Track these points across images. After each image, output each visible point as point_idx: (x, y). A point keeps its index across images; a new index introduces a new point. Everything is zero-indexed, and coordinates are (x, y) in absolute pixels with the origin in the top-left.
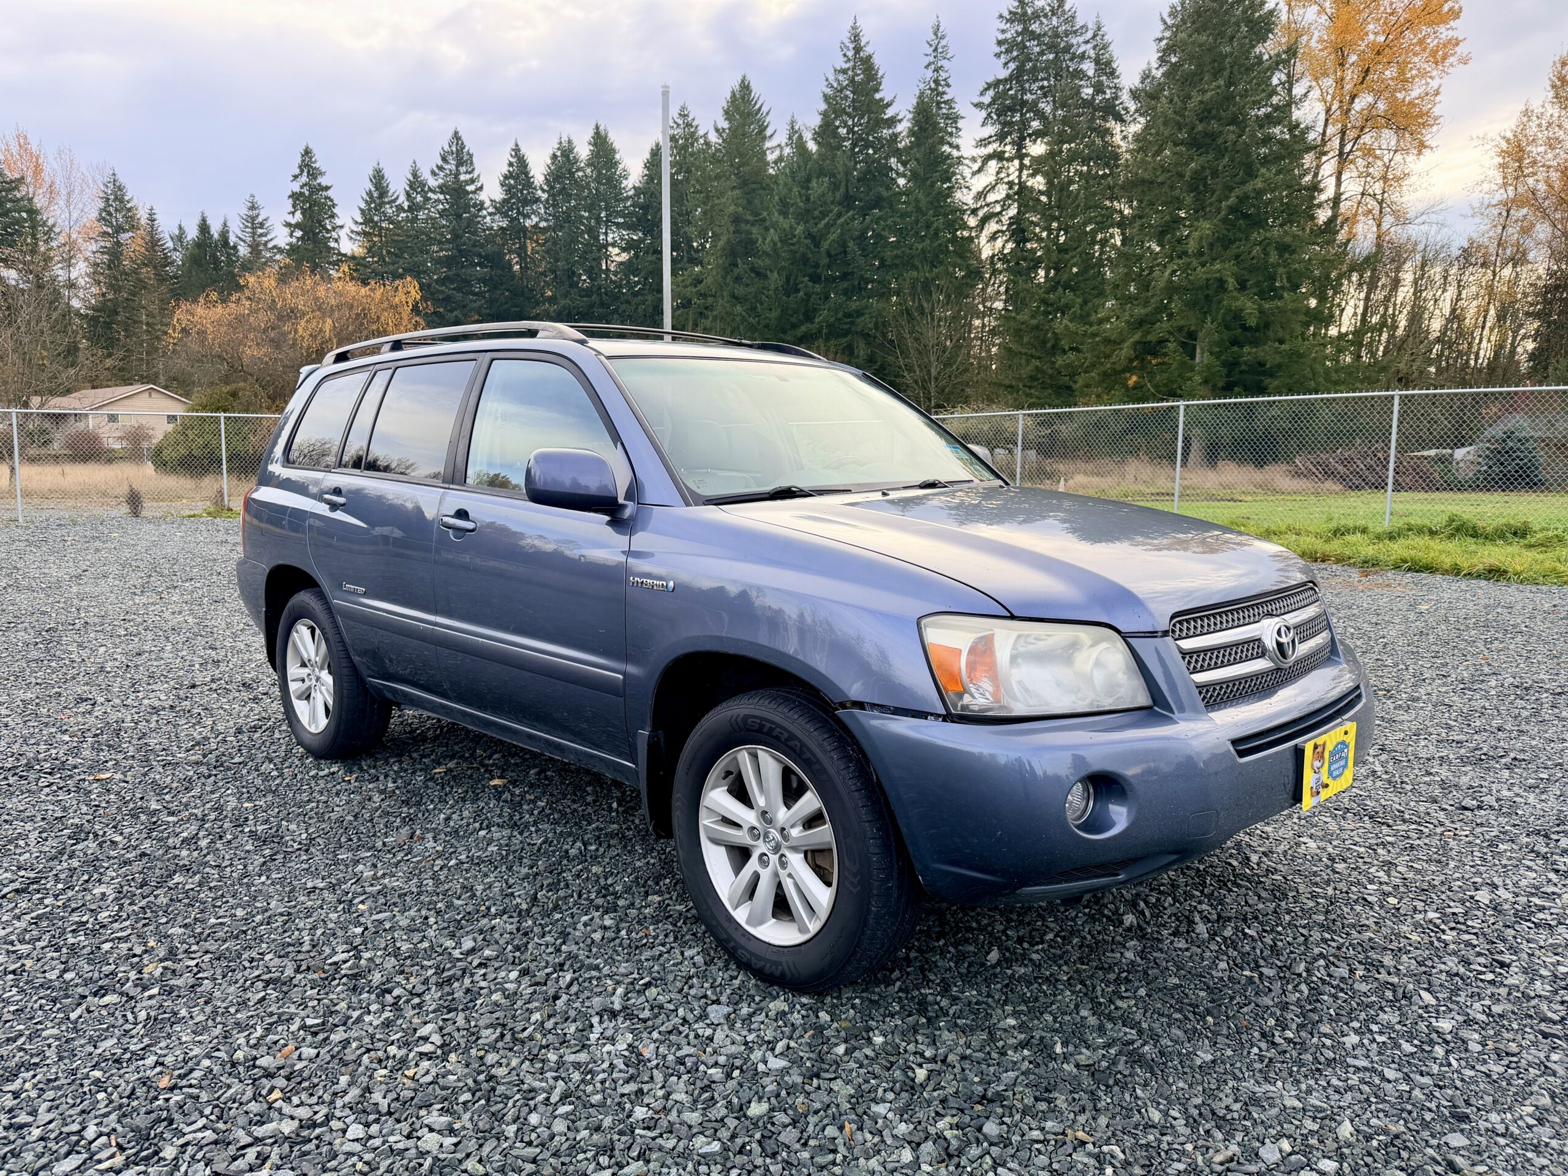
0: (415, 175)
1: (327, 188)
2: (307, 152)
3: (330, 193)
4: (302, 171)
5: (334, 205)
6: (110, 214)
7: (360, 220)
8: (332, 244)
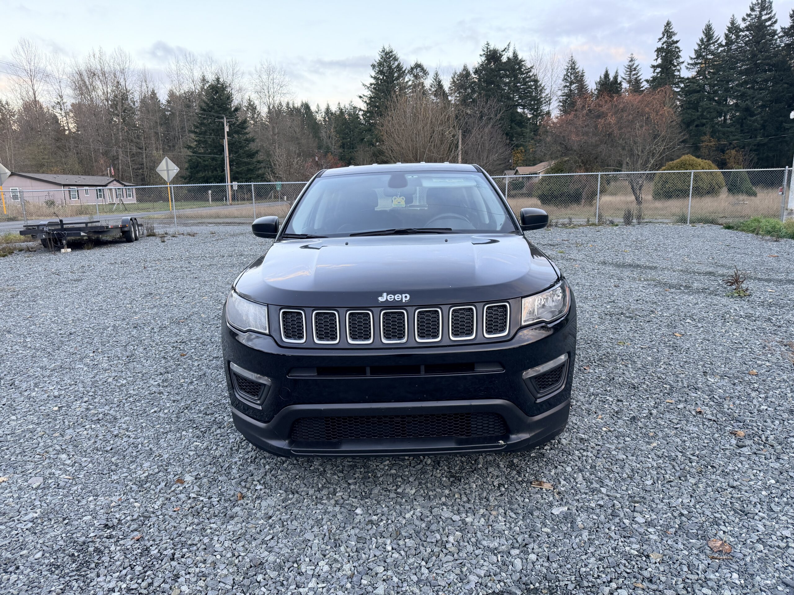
0: (733, 23)
1: (677, 42)
2: (668, 24)
3: (678, 45)
4: (664, 35)
5: (680, 51)
6: (568, 76)
7: (694, 56)
8: (677, 73)
